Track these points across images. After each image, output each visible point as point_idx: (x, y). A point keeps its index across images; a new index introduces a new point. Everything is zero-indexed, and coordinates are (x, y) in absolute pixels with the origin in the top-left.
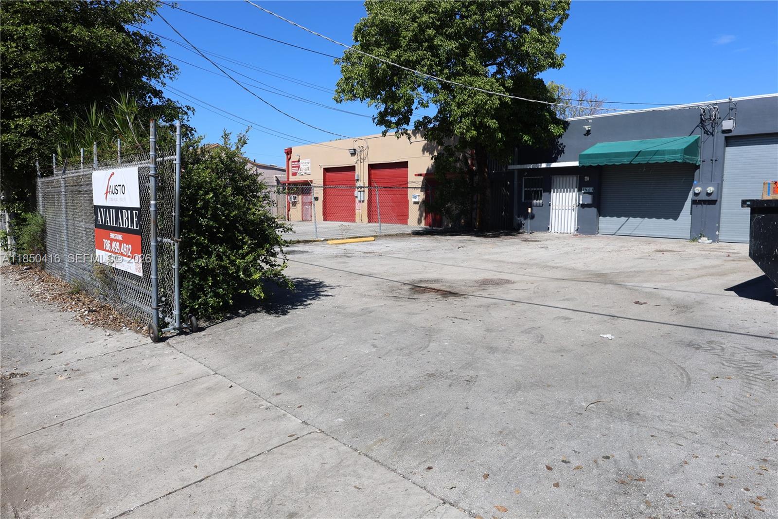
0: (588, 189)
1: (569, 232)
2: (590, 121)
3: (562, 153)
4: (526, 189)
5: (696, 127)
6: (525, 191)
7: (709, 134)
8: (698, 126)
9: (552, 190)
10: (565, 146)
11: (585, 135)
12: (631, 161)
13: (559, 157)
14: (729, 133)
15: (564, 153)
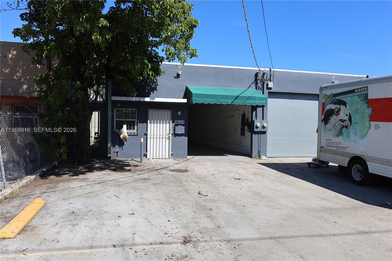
0: (179, 121)
1: (164, 157)
2: (179, 67)
3: (155, 90)
4: (117, 120)
5: (252, 83)
6: (116, 121)
7: (260, 89)
8: (253, 83)
9: (149, 121)
10: (157, 85)
11: (175, 77)
12: (232, 103)
13: (152, 93)
14: (270, 90)
15: (156, 90)
